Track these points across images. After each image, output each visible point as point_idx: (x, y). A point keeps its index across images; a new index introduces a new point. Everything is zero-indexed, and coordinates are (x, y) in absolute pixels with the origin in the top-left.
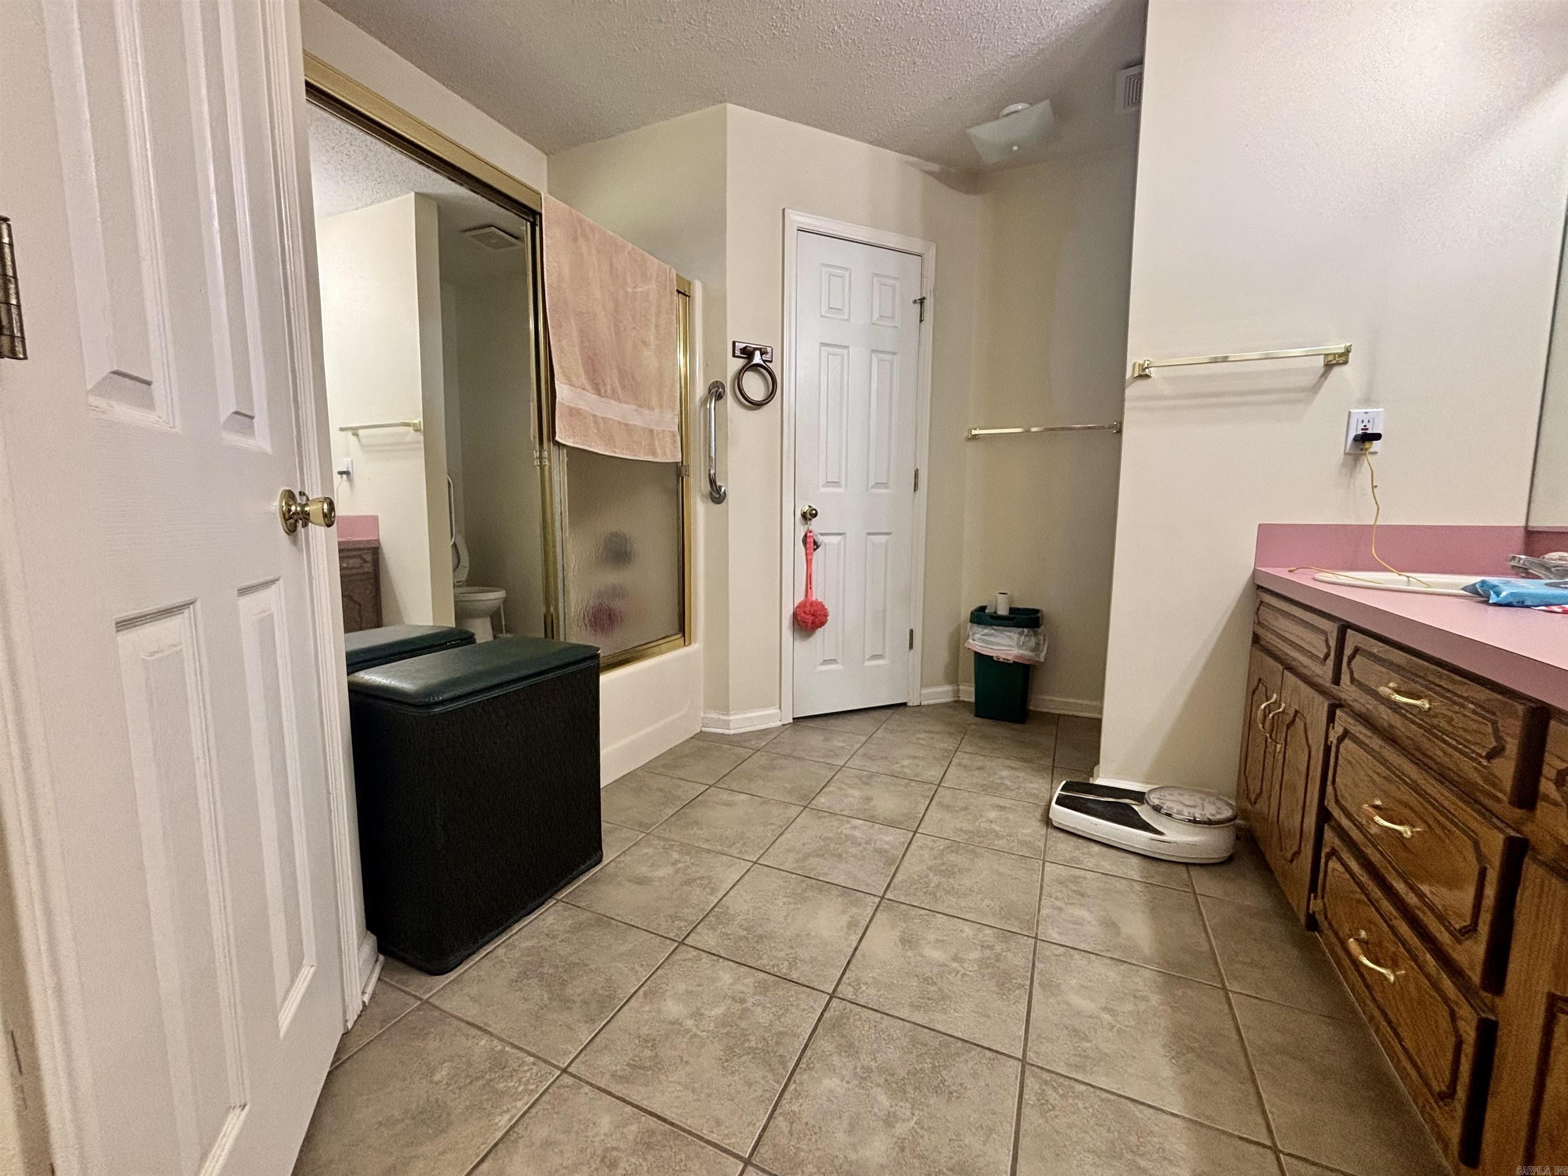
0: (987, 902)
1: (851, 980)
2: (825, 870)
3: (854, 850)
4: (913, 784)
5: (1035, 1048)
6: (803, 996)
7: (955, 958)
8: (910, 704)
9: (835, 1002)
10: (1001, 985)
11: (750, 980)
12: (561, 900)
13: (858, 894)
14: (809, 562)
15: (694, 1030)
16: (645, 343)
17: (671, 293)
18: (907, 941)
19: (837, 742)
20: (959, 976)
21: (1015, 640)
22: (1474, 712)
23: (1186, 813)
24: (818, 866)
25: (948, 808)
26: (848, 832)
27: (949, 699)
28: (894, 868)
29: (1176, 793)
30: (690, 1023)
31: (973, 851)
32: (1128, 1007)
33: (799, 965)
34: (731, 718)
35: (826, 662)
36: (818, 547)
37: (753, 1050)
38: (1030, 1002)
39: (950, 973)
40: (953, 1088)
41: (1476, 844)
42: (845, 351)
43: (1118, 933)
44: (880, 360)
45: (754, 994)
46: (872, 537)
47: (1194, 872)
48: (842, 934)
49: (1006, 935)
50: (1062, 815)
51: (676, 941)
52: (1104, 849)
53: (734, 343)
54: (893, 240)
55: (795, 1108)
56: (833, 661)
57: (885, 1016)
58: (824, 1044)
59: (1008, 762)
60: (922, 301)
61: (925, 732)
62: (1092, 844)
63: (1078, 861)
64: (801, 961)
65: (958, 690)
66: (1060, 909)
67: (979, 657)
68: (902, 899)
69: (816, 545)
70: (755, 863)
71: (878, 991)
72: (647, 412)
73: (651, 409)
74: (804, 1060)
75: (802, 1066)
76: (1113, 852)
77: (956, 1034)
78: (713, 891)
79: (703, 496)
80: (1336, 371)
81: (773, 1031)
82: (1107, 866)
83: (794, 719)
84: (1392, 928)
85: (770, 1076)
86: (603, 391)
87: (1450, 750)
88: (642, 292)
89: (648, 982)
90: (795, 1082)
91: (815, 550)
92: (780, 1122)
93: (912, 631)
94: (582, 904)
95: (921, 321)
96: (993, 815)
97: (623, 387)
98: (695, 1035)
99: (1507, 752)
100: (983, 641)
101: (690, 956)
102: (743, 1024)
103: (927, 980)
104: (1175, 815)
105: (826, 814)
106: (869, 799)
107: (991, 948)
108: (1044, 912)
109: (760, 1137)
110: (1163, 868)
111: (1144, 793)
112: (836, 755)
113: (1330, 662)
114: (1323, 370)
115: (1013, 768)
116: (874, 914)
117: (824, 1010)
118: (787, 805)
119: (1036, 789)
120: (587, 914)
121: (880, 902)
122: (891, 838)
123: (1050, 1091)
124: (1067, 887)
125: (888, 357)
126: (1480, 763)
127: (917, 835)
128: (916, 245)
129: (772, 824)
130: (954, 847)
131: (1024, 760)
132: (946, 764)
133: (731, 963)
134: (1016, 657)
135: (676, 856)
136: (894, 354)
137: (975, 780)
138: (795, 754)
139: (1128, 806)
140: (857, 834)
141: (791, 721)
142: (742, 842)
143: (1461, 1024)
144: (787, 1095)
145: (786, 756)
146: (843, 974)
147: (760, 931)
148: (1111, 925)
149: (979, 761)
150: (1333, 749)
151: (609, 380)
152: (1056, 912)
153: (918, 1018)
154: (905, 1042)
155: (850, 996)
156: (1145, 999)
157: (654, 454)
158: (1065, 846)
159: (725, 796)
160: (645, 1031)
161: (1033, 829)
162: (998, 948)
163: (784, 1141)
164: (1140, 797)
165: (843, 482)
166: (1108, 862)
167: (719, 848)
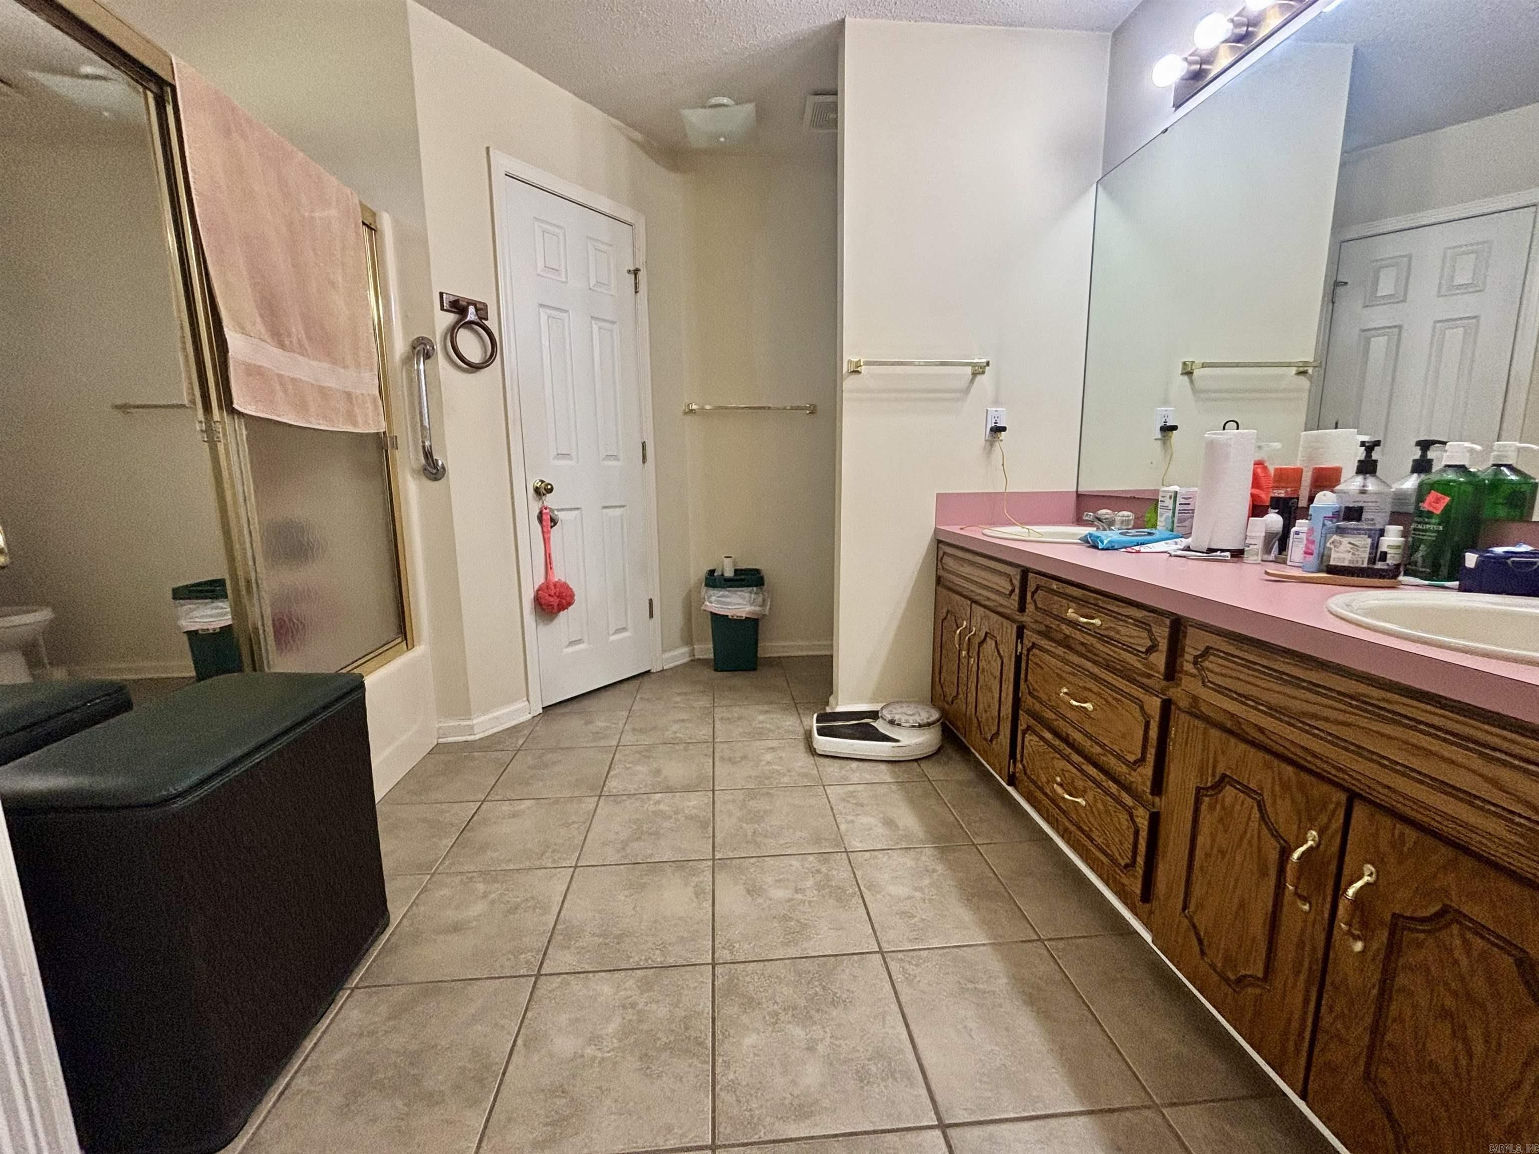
0: (798, 834)
1: (723, 943)
2: (650, 852)
3: (667, 824)
4: (691, 746)
5: (885, 938)
6: (688, 976)
7: (797, 891)
8: (653, 671)
9: (719, 970)
10: (839, 900)
11: (630, 983)
12: (356, 987)
13: (691, 863)
14: (546, 541)
15: (600, 1055)
16: (333, 284)
17: (356, 225)
18: (753, 891)
19: (600, 723)
20: (806, 903)
21: (747, 599)
22: (1133, 625)
23: (912, 721)
24: (642, 849)
25: (731, 761)
26: (652, 808)
27: (686, 659)
28: (711, 829)
29: (898, 706)
30: (590, 1051)
31: (768, 794)
32: (926, 881)
33: (670, 949)
34: (475, 722)
35: (572, 643)
36: (555, 524)
37: (667, 1047)
38: (865, 905)
39: (799, 905)
40: (844, 996)
41: (1142, 708)
42: (565, 315)
43: (897, 826)
44: (600, 328)
45: (642, 994)
46: (605, 511)
47: (924, 765)
48: (694, 904)
49: (824, 856)
50: (824, 743)
51: (532, 976)
52: (861, 764)
53: (441, 294)
54: (605, 204)
55: (731, 1076)
56: (579, 641)
57: (766, 963)
58: (729, 1010)
59: (760, 707)
60: (636, 272)
61: (680, 694)
62: (850, 762)
63: (846, 779)
64: (670, 944)
65: (693, 649)
66: (852, 822)
67: (714, 615)
68: (731, 855)
69: (554, 522)
70: (576, 867)
71: (750, 944)
72: (342, 371)
73: (345, 367)
74: (718, 1032)
75: (719, 1036)
76: (866, 764)
77: (826, 953)
78: (545, 910)
79: (413, 471)
80: (979, 377)
81: (678, 1020)
82: (868, 777)
83: (543, 708)
84: (1081, 771)
85: (695, 1061)
86: (287, 343)
87: (1117, 650)
88: (321, 218)
89: (522, 1031)
90: (719, 1055)
91: (552, 527)
92: (724, 1096)
93: (651, 601)
94: (389, 981)
95: (636, 292)
96: (769, 757)
97: (310, 338)
98: (603, 1059)
99: (1160, 648)
100: (719, 602)
101: (554, 985)
102: (645, 1027)
103: (786, 918)
104: (904, 724)
105: (624, 798)
106: (658, 772)
107: (818, 871)
108: (843, 827)
109: (713, 1118)
110: (903, 767)
111: (877, 712)
112: (605, 737)
113: (1016, 596)
114: (971, 377)
115: (766, 712)
116: (713, 877)
117: (713, 981)
118: (580, 799)
119: (791, 726)
120: (403, 990)
121: (714, 864)
122: (695, 802)
123: (907, 966)
124: (848, 802)
125: (608, 325)
126: (1140, 656)
127: (716, 792)
128: (627, 214)
129: (573, 823)
130: (752, 794)
131: (771, 703)
132: (711, 721)
133: (603, 974)
134: (749, 613)
135: (481, 887)
136: (614, 323)
137: (741, 730)
138: (562, 746)
139: (867, 724)
140: (662, 807)
141: (541, 711)
142: (550, 850)
143: (1138, 820)
144: (718, 1070)
145: (553, 750)
146: (713, 941)
147: (617, 932)
148: (889, 823)
149: (736, 711)
150: (1024, 657)
151: (294, 330)
152: (851, 825)
153: (792, 952)
154: (792, 977)
155: (729, 958)
156: (934, 871)
157: (355, 424)
158: (832, 769)
159: (506, 807)
160: (546, 1081)
161: (802, 760)
162: (824, 870)
163: (735, 1111)
164: (874, 715)
165: (574, 455)
166: (865, 773)
167: (528, 864)
